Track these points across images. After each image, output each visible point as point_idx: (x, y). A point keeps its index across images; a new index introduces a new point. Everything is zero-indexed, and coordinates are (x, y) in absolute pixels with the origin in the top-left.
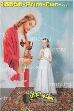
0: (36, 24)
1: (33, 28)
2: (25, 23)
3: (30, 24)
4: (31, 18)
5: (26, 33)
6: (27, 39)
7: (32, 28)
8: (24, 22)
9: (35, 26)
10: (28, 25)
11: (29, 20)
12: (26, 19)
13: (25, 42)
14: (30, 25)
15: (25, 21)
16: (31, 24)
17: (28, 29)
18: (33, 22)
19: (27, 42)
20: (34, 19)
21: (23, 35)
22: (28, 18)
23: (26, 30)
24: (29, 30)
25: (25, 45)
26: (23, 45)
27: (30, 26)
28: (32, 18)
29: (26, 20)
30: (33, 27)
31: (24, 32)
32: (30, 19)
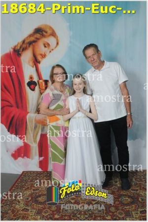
0: (58, 44)
1: (52, 52)
2: (36, 43)
3: (46, 46)
4: (46, 32)
5: (39, 62)
6: (41, 75)
7: (50, 52)
8: (34, 42)
10: (43, 47)
11: (43, 36)
12: (38, 36)
13: (38, 81)
14: (45, 47)
15: (35, 40)
16: (49, 45)
17: (41, 55)
18: (51, 41)
19: (41, 81)
20: (53, 34)
21: (33, 67)
22: (42, 32)
23: (39, 58)
24: (44, 56)
25: (37, 88)
26: (35, 88)
27: (46, 49)
28: (49, 32)
29: (38, 37)
30: (53, 50)
31: (34, 62)
32: (44, 33)
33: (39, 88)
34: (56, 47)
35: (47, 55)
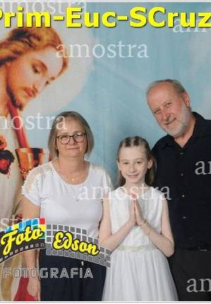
0: (65, 65)
1: (52, 83)
2: (14, 63)
3: (38, 69)
4: (39, 39)
5: (21, 107)
6: (24, 136)
7: (47, 83)
8: (10, 59)
9: (63, 75)
10: (29, 71)
11: (32, 47)
12: (19, 46)
13: (17, 151)
14: (36, 71)
15: (12, 54)
16: (44, 67)
17: (26, 89)
18: (51, 58)
19: (23, 150)
20: (55, 42)
23: (21, 96)
24: (32, 93)
25: (14, 167)
26: (8, 167)
27: (38, 77)
28: (46, 38)
29: (19, 49)
30: (53, 79)
31: (8, 106)
32: (35, 41)
33: (20, 166)
34: (61, 72)
35: (39, 90)
